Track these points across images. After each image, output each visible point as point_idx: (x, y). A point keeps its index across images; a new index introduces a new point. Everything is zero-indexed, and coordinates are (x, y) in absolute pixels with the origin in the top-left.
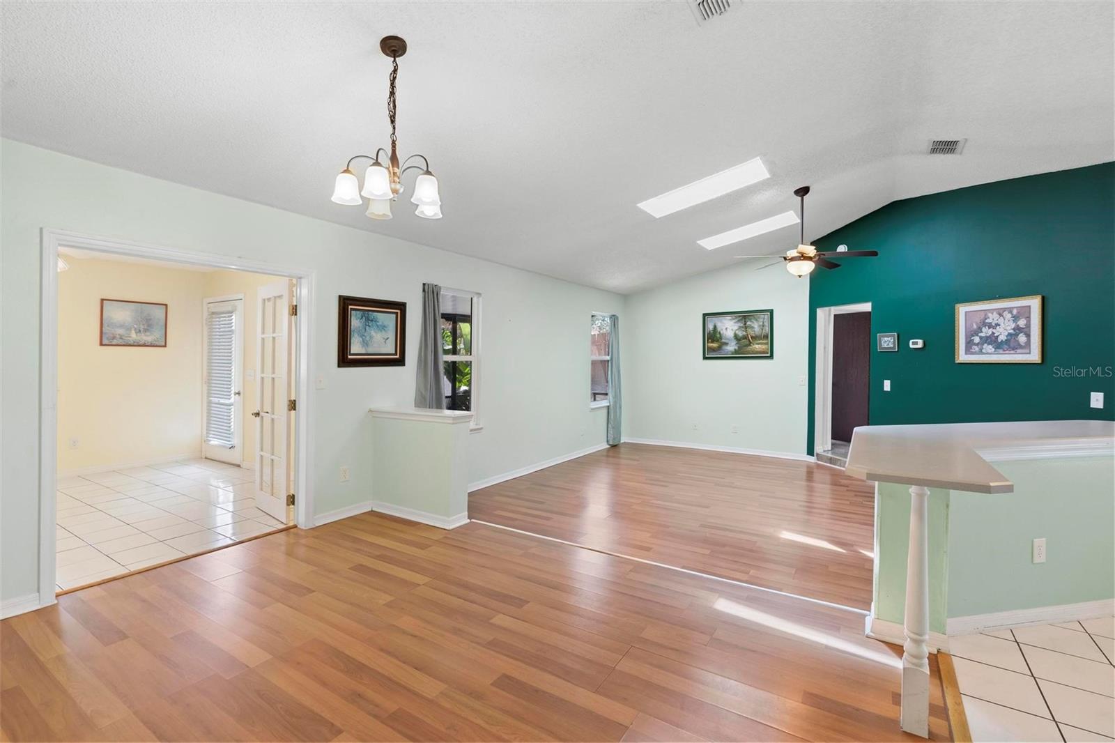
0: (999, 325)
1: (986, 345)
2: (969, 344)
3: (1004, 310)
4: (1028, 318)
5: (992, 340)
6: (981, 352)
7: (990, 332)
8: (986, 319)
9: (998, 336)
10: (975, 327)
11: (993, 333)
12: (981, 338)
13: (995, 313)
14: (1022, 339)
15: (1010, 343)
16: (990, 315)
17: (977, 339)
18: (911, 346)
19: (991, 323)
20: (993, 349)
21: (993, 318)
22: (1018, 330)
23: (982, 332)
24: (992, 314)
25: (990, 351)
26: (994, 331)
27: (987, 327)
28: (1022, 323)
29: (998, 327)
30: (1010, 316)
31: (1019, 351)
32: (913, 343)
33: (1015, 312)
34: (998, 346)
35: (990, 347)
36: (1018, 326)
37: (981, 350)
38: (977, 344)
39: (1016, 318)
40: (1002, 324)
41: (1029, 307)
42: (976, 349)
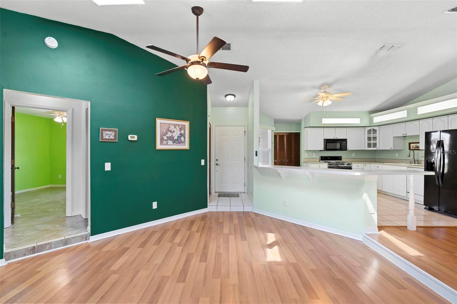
0: (174, 132)
1: (169, 141)
2: (162, 139)
3: (177, 125)
4: (185, 130)
5: (171, 138)
6: (167, 144)
7: (171, 134)
8: (169, 128)
9: (174, 137)
10: (164, 131)
11: (172, 135)
12: (167, 137)
13: (173, 126)
14: (182, 139)
15: (178, 141)
16: (171, 126)
17: (165, 138)
18: (130, 139)
19: (171, 130)
20: (172, 143)
21: (172, 128)
22: (181, 134)
23: (167, 134)
24: (172, 126)
25: (171, 144)
26: (172, 134)
27: (170, 132)
28: (182, 132)
29: (174, 133)
30: (178, 128)
31: (181, 144)
32: (131, 137)
33: (180, 126)
34: (174, 141)
35: (171, 142)
36: (181, 133)
37: (167, 143)
38: (165, 140)
39: (181, 129)
40: (175, 131)
41: (185, 125)
42: (165, 142)
